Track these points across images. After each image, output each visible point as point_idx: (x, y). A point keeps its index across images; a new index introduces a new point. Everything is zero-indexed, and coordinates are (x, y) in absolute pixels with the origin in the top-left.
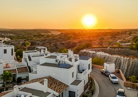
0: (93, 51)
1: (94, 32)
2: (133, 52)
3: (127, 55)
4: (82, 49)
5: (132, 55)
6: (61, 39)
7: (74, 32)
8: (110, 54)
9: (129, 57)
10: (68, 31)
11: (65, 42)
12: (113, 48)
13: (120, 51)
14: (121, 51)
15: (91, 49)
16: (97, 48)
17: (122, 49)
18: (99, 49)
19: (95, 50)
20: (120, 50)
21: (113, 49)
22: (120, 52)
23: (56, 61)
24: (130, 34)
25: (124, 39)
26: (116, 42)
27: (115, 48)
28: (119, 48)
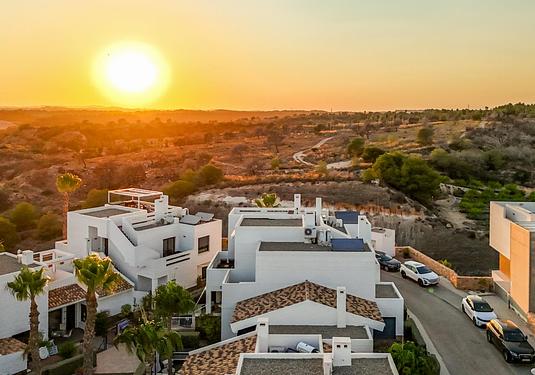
0: (238, 194)
1: (173, 121)
2: (374, 193)
3: (358, 202)
5: (371, 201)
6: (38, 152)
7: (85, 122)
9: (362, 208)
11: (82, 167)
12: (309, 181)
13: (334, 191)
14: (338, 190)
15: (230, 189)
16: (253, 184)
17: (340, 185)
18: (260, 187)
19: (246, 193)
20: (334, 188)
21: (310, 184)
22: (334, 194)
23: (308, 232)
24: (317, 130)
25: (314, 150)
26: (293, 159)
27: (314, 182)
28: (326, 180)
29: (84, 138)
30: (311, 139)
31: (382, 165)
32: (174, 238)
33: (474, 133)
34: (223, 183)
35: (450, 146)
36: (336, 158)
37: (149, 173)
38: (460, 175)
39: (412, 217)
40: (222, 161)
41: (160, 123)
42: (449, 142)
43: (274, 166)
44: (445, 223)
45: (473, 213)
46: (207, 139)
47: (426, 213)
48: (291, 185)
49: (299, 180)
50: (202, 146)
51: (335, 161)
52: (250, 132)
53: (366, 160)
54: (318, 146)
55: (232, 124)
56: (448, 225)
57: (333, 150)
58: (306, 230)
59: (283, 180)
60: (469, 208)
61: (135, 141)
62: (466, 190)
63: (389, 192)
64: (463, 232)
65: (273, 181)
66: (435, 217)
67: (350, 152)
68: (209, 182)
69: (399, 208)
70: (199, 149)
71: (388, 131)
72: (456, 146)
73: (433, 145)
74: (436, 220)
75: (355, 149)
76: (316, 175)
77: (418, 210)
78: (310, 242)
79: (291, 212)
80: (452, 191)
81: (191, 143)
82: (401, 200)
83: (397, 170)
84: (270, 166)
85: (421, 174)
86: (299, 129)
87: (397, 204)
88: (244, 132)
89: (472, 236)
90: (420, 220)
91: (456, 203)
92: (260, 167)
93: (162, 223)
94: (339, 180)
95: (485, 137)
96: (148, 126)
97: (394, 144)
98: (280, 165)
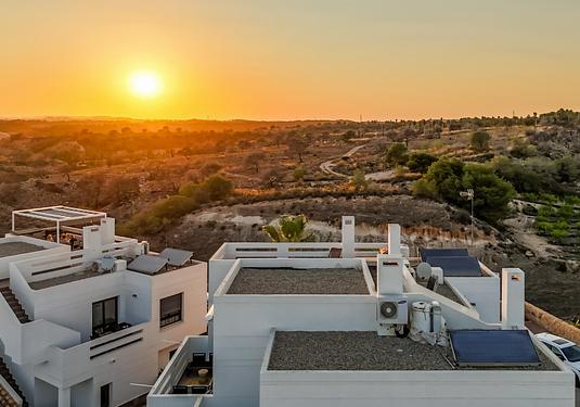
0: (251, 213)
1: (183, 130)
2: (429, 211)
3: (409, 223)
4: (193, 209)
5: (426, 221)
7: (84, 131)
8: (333, 222)
9: (414, 230)
10: (42, 126)
11: (65, 180)
13: (375, 208)
14: (381, 207)
15: (242, 206)
16: (271, 199)
17: (384, 200)
18: (279, 203)
19: (262, 212)
20: (376, 205)
21: (344, 198)
22: (375, 213)
23: (387, 309)
24: (347, 137)
25: (345, 159)
26: (320, 170)
27: (349, 196)
28: (366, 194)
29: (82, 149)
30: (340, 147)
31: (437, 175)
32: (116, 298)
33: (536, 138)
34: (232, 198)
35: (512, 152)
36: (373, 167)
37: (143, 188)
38: (527, 188)
39: (481, 243)
40: (233, 172)
41: (168, 132)
42: (510, 148)
43: (297, 177)
44: (524, 251)
45: (556, 237)
46: (219, 149)
47: (498, 237)
48: (320, 200)
49: (330, 194)
50: (212, 155)
51: (373, 171)
52: (269, 140)
53: (413, 168)
54: (349, 154)
55: (249, 133)
56: (528, 253)
57: (368, 158)
58: (384, 306)
59: (310, 194)
60: (550, 230)
61: (141, 152)
62: (537, 206)
63: (449, 210)
64: (549, 263)
65: (297, 195)
66: (510, 242)
67: (389, 161)
68: (215, 197)
69: (463, 230)
70: (209, 159)
71: (430, 138)
72: (519, 153)
73: (491, 152)
74: (511, 247)
75: (396, 157)
76: (352, 188)
77: (487, 233)
78: (391, 333)
79: (336, 253)
80: (520, 207)
81: (199, 153)
82: (464, 220)
83: (457, 181)
84: (292, 178)
85: (488, 187)
86: (325, 137)
87: (460, 226)
88: (263, 141)
89: (562, 268)
90: (491, 246)
91: (529, 223)
92: (280, 179)
93: (93, 270)
94: (381, 194)
95: (550, 143)
96: (155, 136)
97: (442, 151)
98: (305, 177)
